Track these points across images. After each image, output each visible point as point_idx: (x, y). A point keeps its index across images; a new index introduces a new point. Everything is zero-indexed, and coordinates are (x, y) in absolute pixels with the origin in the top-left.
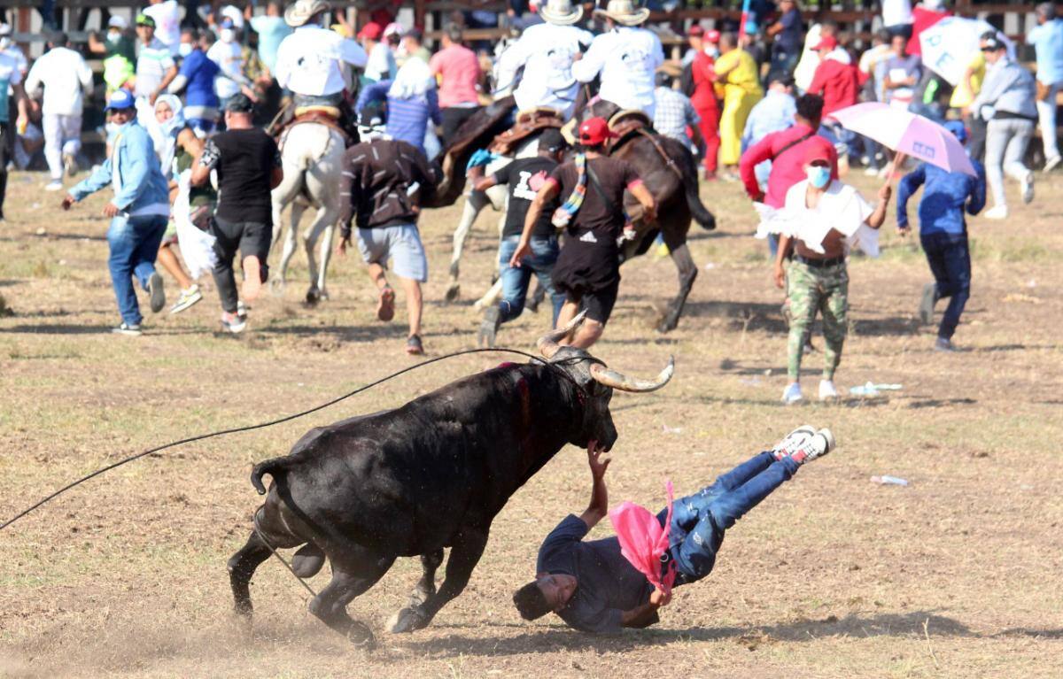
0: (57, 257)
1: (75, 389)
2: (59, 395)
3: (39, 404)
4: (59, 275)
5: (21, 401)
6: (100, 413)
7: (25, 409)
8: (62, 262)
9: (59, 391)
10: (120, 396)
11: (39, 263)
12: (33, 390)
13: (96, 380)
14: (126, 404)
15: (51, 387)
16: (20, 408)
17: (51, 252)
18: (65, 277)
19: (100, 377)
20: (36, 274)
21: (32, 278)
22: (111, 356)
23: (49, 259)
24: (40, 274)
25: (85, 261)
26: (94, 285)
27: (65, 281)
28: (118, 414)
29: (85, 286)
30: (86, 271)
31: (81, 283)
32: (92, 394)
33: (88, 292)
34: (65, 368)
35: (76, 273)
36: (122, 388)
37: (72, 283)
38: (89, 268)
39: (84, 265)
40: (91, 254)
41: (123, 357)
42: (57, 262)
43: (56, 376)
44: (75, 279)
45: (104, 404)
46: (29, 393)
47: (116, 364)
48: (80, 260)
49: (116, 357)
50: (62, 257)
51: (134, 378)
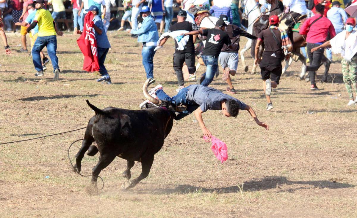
0: (115, 58)
1: (120, 99)
2: (116, 101)
3: (109, 104)
4: (115, 64)
5: (104, 103)
6: (128, 107)
7: (105, 105)
8: (117, 59)
9: (115, 100)
10: (135, 101)
11: (109, 59)
12: (107, 100)
13: (127, 97)
14: (137, 104)
15: (113, 99)
16: (103, 105)
17: (113, 56)
18: (117, 64)
19: (128, 96)
20: (108, 63)
21: (107, 64)
22: (132, 89)
23: (112, 58)
24: (110, 63)
25: (124, 59)
26: (127, 66)
27: (117, 65)
28: (134, 107)
29: (124, 67)
30: (124, 62)
31: (122, 66)
32: (126, 101)
33: (125, 69)
34: (118, 93)
35: (121, 63)
36: (136, 99)
37: (120, 66)
38: (125, 61)
39: (123, 60)
40: (126, 57)
41: (136, 89)
42: (115, 59)
43: (114, 95)
44: (121, 64)
45: (130, 104)
46: (106, 100)
47: (133, 92)
48: (122, 58)
49: (134, 89)
50: (117, 58)
51: (139, 96)
